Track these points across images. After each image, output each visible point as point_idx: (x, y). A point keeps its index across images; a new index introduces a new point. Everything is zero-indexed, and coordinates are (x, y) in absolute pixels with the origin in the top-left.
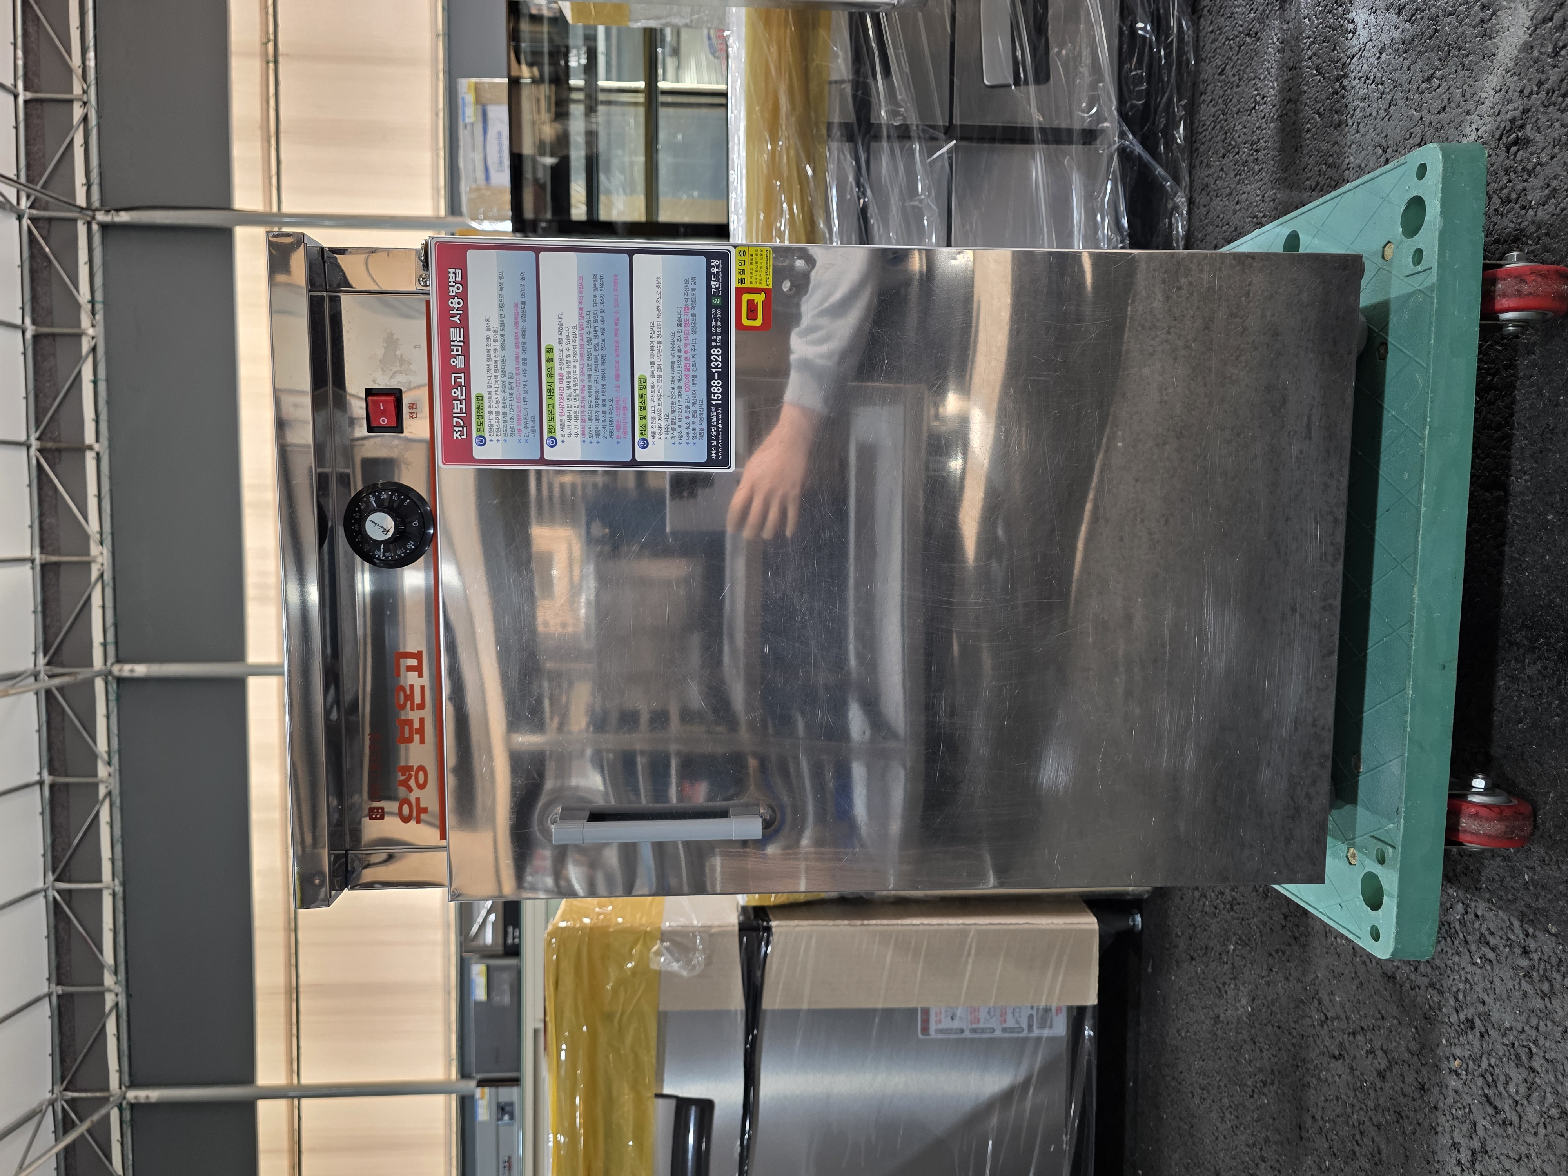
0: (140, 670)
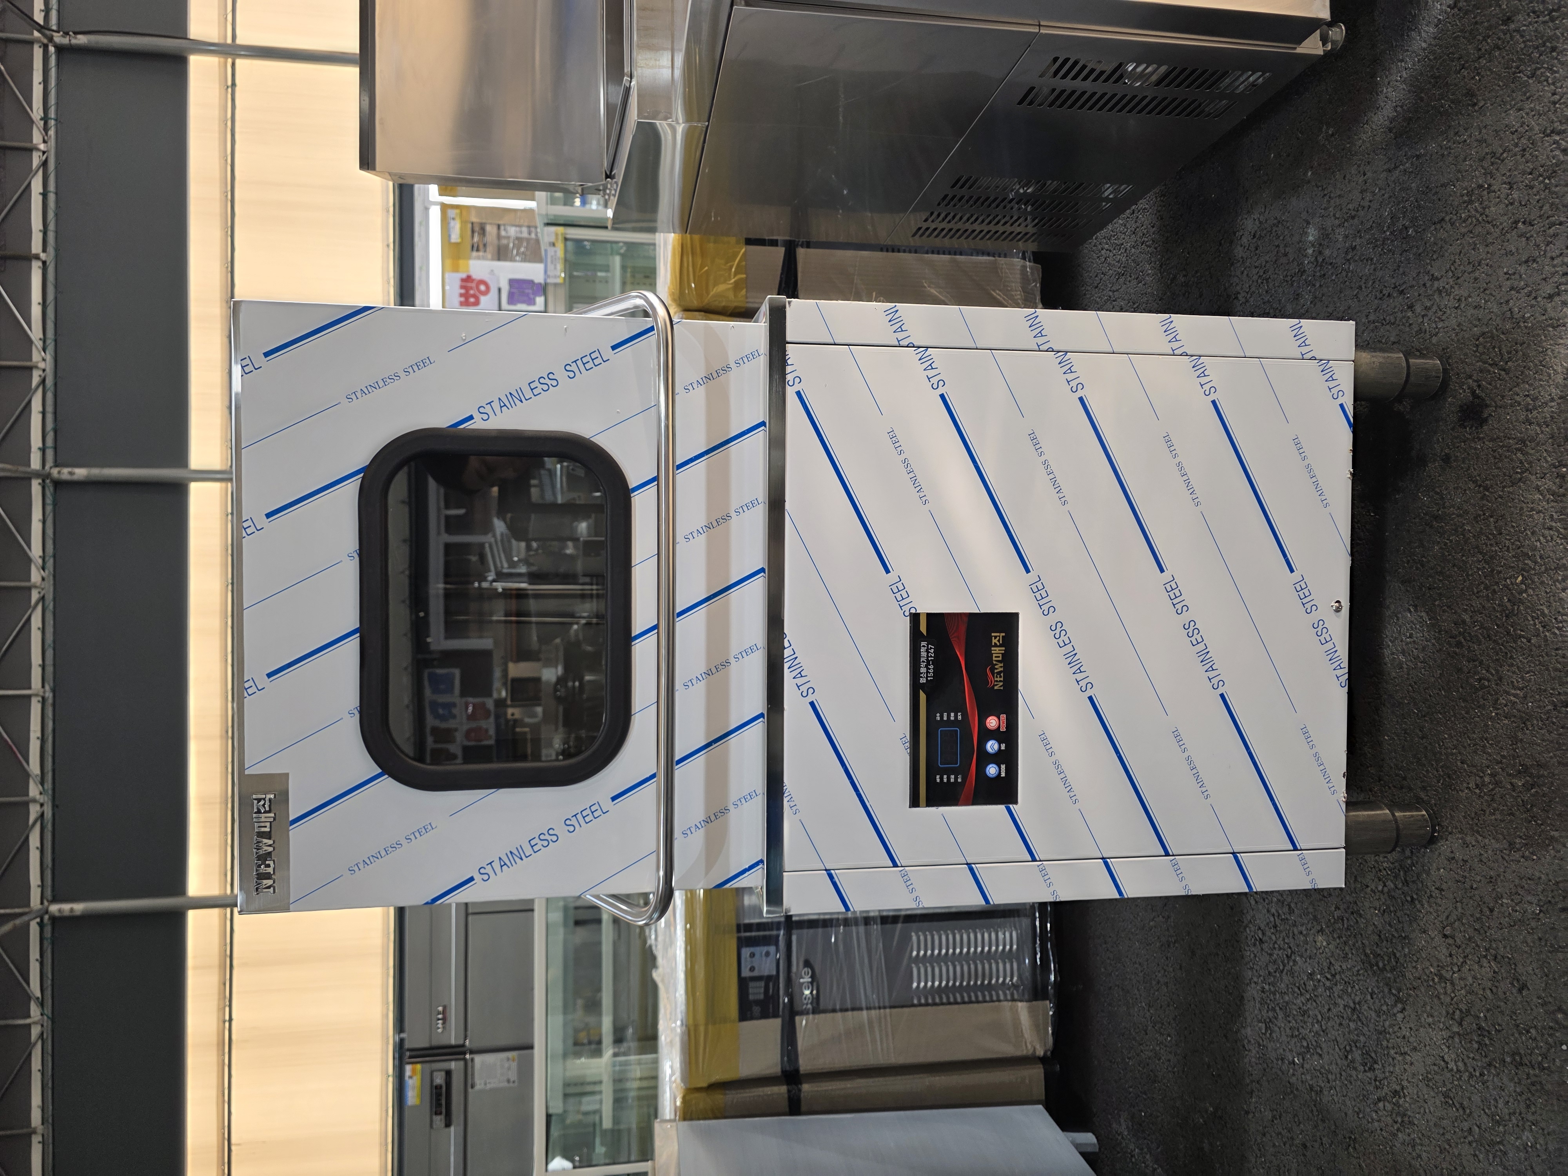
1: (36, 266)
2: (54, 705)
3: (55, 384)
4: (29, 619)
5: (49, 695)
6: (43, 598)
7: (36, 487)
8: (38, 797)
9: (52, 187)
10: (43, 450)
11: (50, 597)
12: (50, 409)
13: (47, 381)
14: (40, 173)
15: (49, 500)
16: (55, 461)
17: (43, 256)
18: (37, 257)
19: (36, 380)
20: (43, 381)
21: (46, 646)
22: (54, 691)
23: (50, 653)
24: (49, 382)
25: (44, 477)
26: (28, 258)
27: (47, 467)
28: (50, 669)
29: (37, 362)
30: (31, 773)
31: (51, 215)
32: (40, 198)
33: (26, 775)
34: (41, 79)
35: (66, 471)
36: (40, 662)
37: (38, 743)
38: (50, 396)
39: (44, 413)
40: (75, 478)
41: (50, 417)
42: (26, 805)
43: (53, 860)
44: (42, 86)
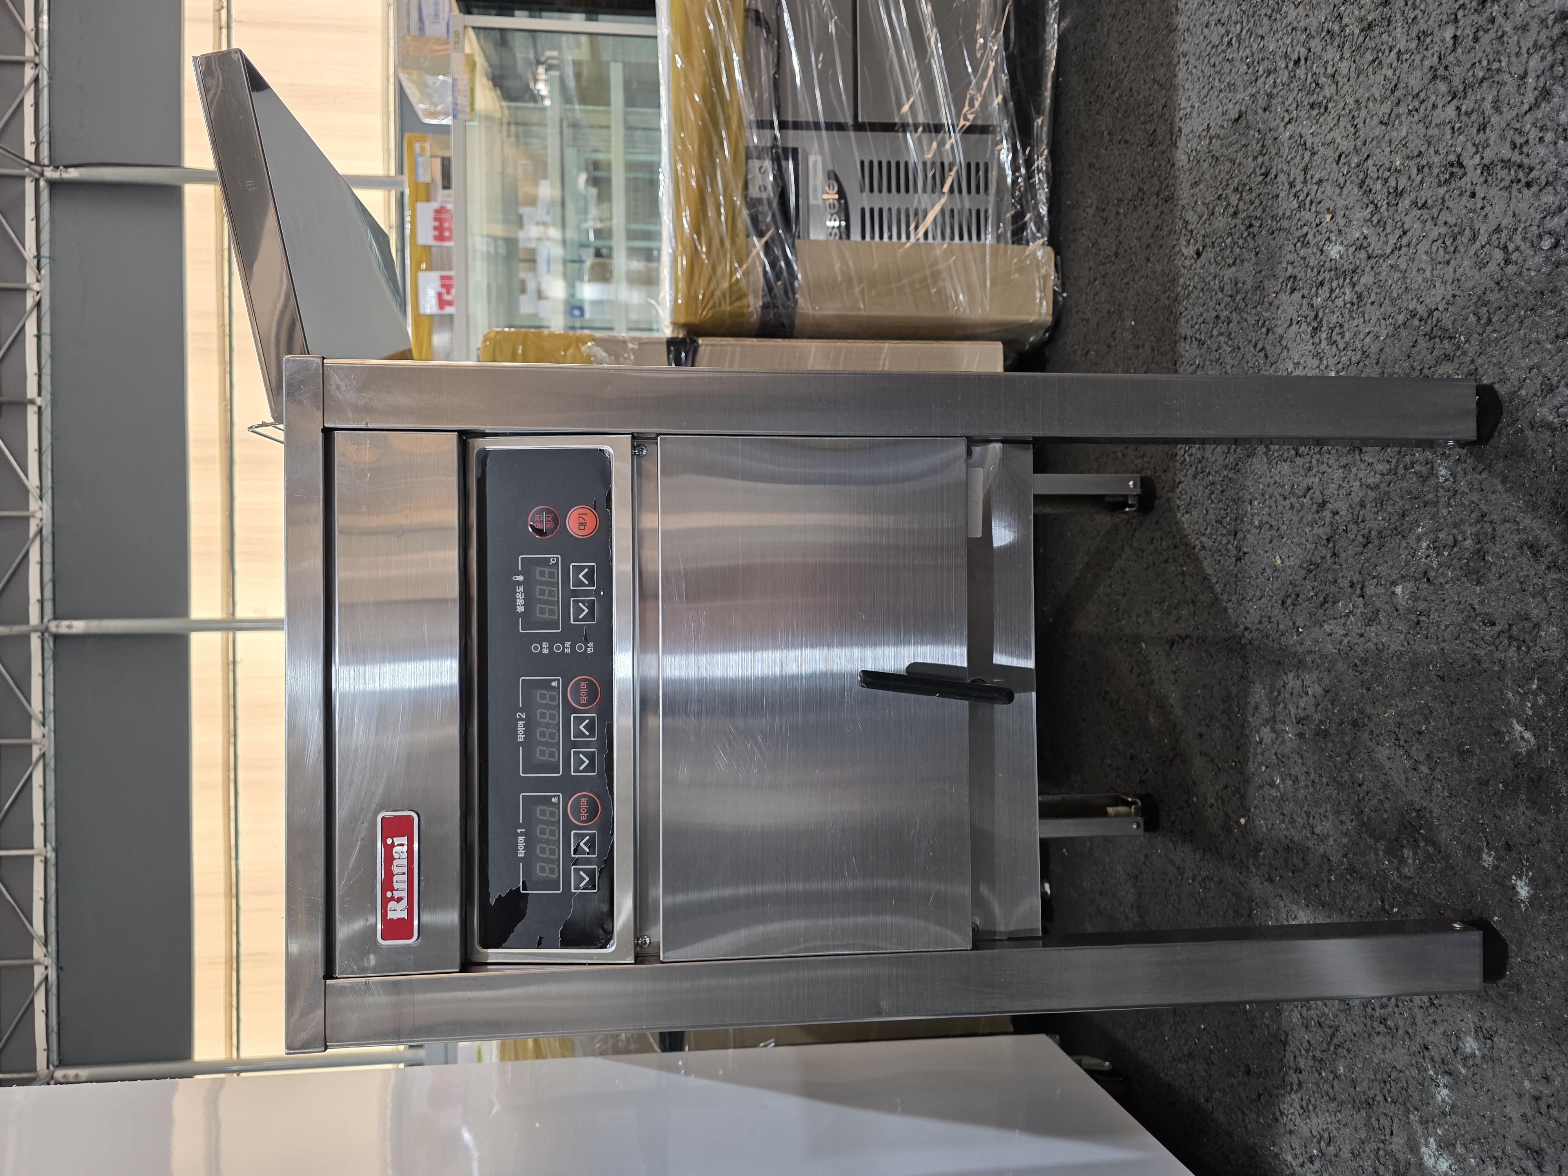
0: (79, 626)
1: (31, 411)
2: (57, 865)
3: (53, 533)
4: (30, 777)
5: (51, 855)
6: (43, 755)
7: (35, 642)
8: (42, 959)
9: (46, 328)
10: (42, 602)
11: (51, 754)
12: (48, 559)
13: (44, 531)
14: (34, 314)
15: (49, 654)
16: (54, 613)
17: (39, 401)
18: (32, 402)
19: (33, 529)
20: (40, 531)
21: (47, 805)
22: (56, 850)
23: (52, 812)
24: (47, 531)
25: (43, 632)
26: (22, 404)
27: (45, 620)
28: (52, 829)
29: (34, 512)
30: (34, 935)
31: (45, 358)
32: (35, 340)
33: (30, 938)
34: (33, 215)
35: (65, 623)
36: (42, 821)
37: (42, 903)
38: (48, 547)
39: (41, 563)
40: (74, 631)
41: (48, 569)
42: (30, 968)
43: (59, 1023)
44: (34, 222)
